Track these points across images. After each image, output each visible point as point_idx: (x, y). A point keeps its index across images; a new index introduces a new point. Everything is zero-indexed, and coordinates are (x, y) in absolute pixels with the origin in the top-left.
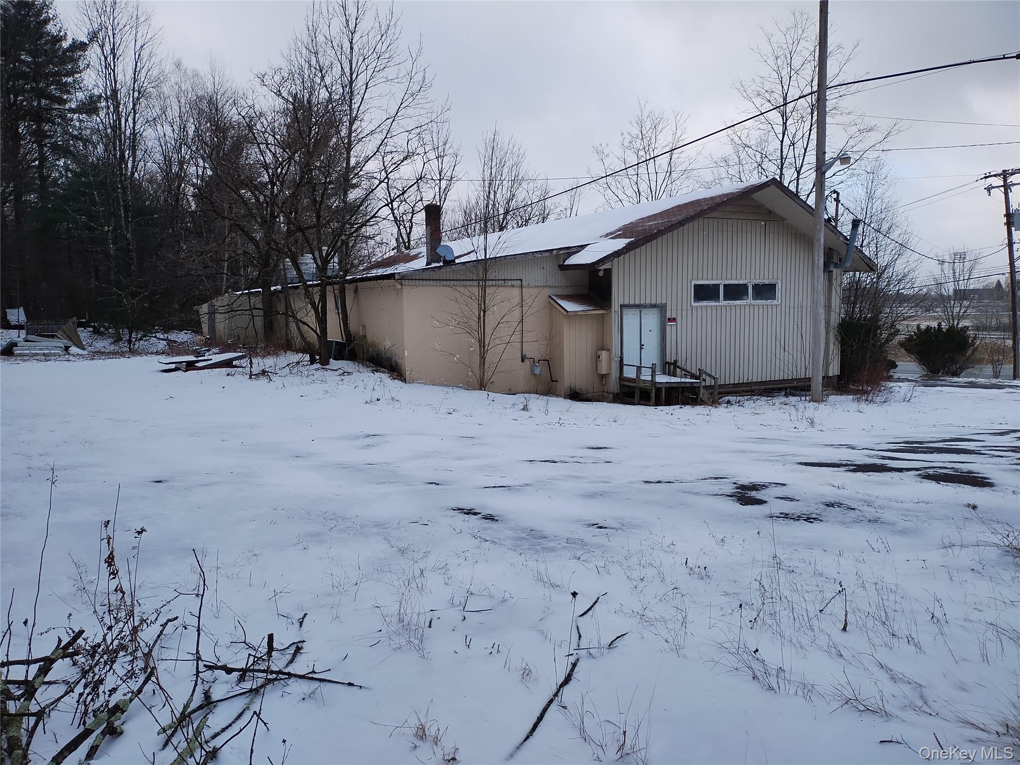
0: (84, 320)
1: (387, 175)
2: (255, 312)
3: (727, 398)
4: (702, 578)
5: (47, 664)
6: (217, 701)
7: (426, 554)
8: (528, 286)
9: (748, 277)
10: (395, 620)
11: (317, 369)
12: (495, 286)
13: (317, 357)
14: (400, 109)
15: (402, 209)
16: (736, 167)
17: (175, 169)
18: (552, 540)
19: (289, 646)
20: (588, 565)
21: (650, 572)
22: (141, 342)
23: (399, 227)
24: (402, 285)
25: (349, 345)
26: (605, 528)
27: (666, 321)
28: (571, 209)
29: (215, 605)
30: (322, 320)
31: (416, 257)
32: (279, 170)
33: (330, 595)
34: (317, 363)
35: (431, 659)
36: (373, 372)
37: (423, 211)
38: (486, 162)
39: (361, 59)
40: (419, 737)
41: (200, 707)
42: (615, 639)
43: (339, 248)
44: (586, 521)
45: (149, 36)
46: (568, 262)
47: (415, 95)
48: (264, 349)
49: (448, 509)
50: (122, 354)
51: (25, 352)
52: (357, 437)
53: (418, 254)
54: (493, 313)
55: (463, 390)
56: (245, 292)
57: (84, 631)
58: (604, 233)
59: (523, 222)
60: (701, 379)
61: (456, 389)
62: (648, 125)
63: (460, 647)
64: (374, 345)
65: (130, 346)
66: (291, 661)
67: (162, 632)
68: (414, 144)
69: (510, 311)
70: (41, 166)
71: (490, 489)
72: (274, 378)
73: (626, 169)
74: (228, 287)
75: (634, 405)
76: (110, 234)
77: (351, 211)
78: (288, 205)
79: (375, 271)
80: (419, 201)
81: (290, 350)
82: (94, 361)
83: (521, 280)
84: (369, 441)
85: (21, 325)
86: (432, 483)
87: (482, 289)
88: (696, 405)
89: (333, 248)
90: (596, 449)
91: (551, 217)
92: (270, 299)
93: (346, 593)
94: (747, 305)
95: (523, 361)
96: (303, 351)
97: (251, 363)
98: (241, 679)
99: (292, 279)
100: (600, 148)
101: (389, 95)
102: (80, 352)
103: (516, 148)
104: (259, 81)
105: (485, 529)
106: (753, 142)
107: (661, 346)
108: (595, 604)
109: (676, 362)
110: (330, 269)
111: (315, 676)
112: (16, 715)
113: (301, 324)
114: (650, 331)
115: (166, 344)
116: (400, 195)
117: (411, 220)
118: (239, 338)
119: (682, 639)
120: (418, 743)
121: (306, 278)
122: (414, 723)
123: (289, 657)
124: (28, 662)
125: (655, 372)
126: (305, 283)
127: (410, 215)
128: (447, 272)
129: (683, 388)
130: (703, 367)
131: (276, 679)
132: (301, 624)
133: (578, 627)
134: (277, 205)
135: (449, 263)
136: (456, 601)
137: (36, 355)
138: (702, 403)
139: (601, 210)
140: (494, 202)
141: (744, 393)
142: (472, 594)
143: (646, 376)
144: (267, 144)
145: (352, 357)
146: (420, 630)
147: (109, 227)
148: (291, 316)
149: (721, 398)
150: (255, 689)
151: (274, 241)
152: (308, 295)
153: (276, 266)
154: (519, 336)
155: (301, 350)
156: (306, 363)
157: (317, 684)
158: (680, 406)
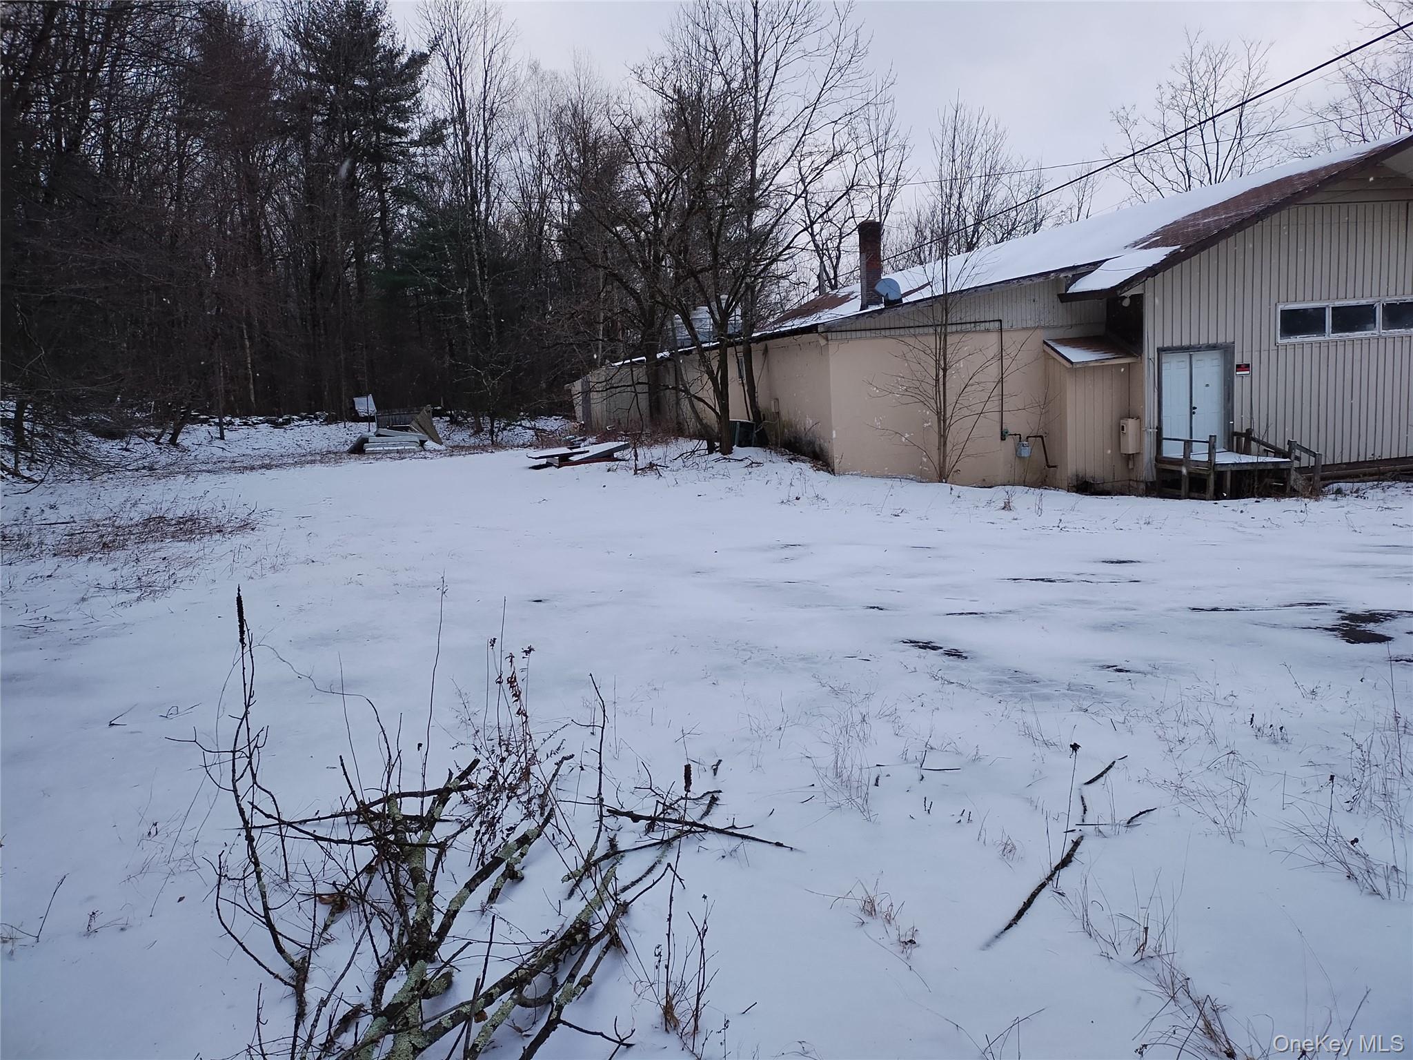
0: (439, 408)
1: (805, 187)
2: (639, 388)
3: (1335, 486)
4: (1275, 743)
5: (442, 796)
6: (624, 851)
7: (868, 696)
8: (1011, 329)
9: (1375, 293)
10: (831, 774)
11: (718, 460)
12: (961, 332)
13: (717, 444)
14: (823, 92)
15: (825, 234)
16: (1356, 119)
17: (535, 207)
18: (1047, 686)
19: (703, 796)
20: (1099, 719)
21: (1193, 732)
22: (504, 432)
23: (821, 259)
24: (827, 340)
25: (757, 426)
26: (1127, 671)
27: (1232, 368)
28: (1080, 209)
29: (613, 745)
30: (722, 394)
31: (846, 299)
32: (664, 196)
33: (748, 740)
34: (717, 451)
35: (879, 823)
36: (790, 461)
37: (856, 232)
38: (945, 152)
39: (769, 29)
40: (867, 913)
41: (606, 857)
42: (1137, 816)
43: (743, 295)
44: (1097, 661)
45: (500, 35)
46: (1076, 288)
47: (844, 69)
48: (650, 436)
49: (896, 642)
50: (484, 449)
51: (378, 449)
52: (771, 548)
53: (849, 295)
54: (957, 371)
55: (915, 483)
56: (626, 362)
57: (479, 761)
58: (1132, 240)
59: (1004, 234)
60: (1293, 458)
61: (904, 483)
62: (1202, 67)
63: (919, 812)
64: (790, 425)
65: (492, 438)
66: (707, 813)
67: (557, 771)
68: (843, 138)
69: (983, 368)
70: (383, 219)
71: (955, 616)
72: (664, 473)
73: (1167, 139)
74: (605, 358)
75: (1180, 499)
76: (464, 298)
77: (756, 242)
78: (676, 241)
79: (790, 323)
80: (849, 218)
81: (683, 436)
82: (453, 458)
83: (1000, 321)
84: (787, 553)
85: (371, 417)
86: (874, 608)
87: (940, 338)
88: (1284, 496)
89: (734, 293)
90: (1117, 562)
91: (1047, 224)
92: (656, 369)
93: (768, 738)
94: (1374, 338)
95: (1003, 438)
96: (700, 436)
97: (636, 455)
98: (650, 829)
99: (683, 341)
100: (1122, 113)
101: (807, 76)
102: (437, 447)
103: (991, 125)
104: (635, 76)
105: (948, 668)
106: (1384, 75)
107: (1225, 407)
108: (1108, 769)
109: (1249, 431)
110: (732, 324)
111: (735, 831)
112: (418, 845)
113: (695, 401)
114: (1207, 385)
115: (533, 433)
116: (823, 214)
117: (838, 247)
118: (619, 423)
119: (1239, 820)
120: (866, 919)
121: (701, 338)
122: (859, 894)
123: (704, 808)
124: (423, 794)
125: (1214, 447)
126: (699, 346)
127: (838, 240)
128: (890, 318)
129: (1263, 470)
130: (1297, 439)
131: (690, 831)
132: (715, 771)
133: (1082, 798)
134: (662, 242)
135: (894, 304)
136: (911, 756)
137: (389, 452)
138: (1293, 493)
139: (1127, 205)
140: (958, 208)
141: (1366, 478)
142: (932, 748)
143: (1200, 454)
144: (648, 163)
145: (762, 441)
146: (864, 788)
147: (463, 289)
148: (683, 391)
149: (1327, 485)
150: (666, 841)
151: (660, 291)
152: (704, 362)
153: (663, 324)
154: (997, 403)
155: (696, 435)
156: (702, 452)
157: (739, 840)
158: (1256, 499)
